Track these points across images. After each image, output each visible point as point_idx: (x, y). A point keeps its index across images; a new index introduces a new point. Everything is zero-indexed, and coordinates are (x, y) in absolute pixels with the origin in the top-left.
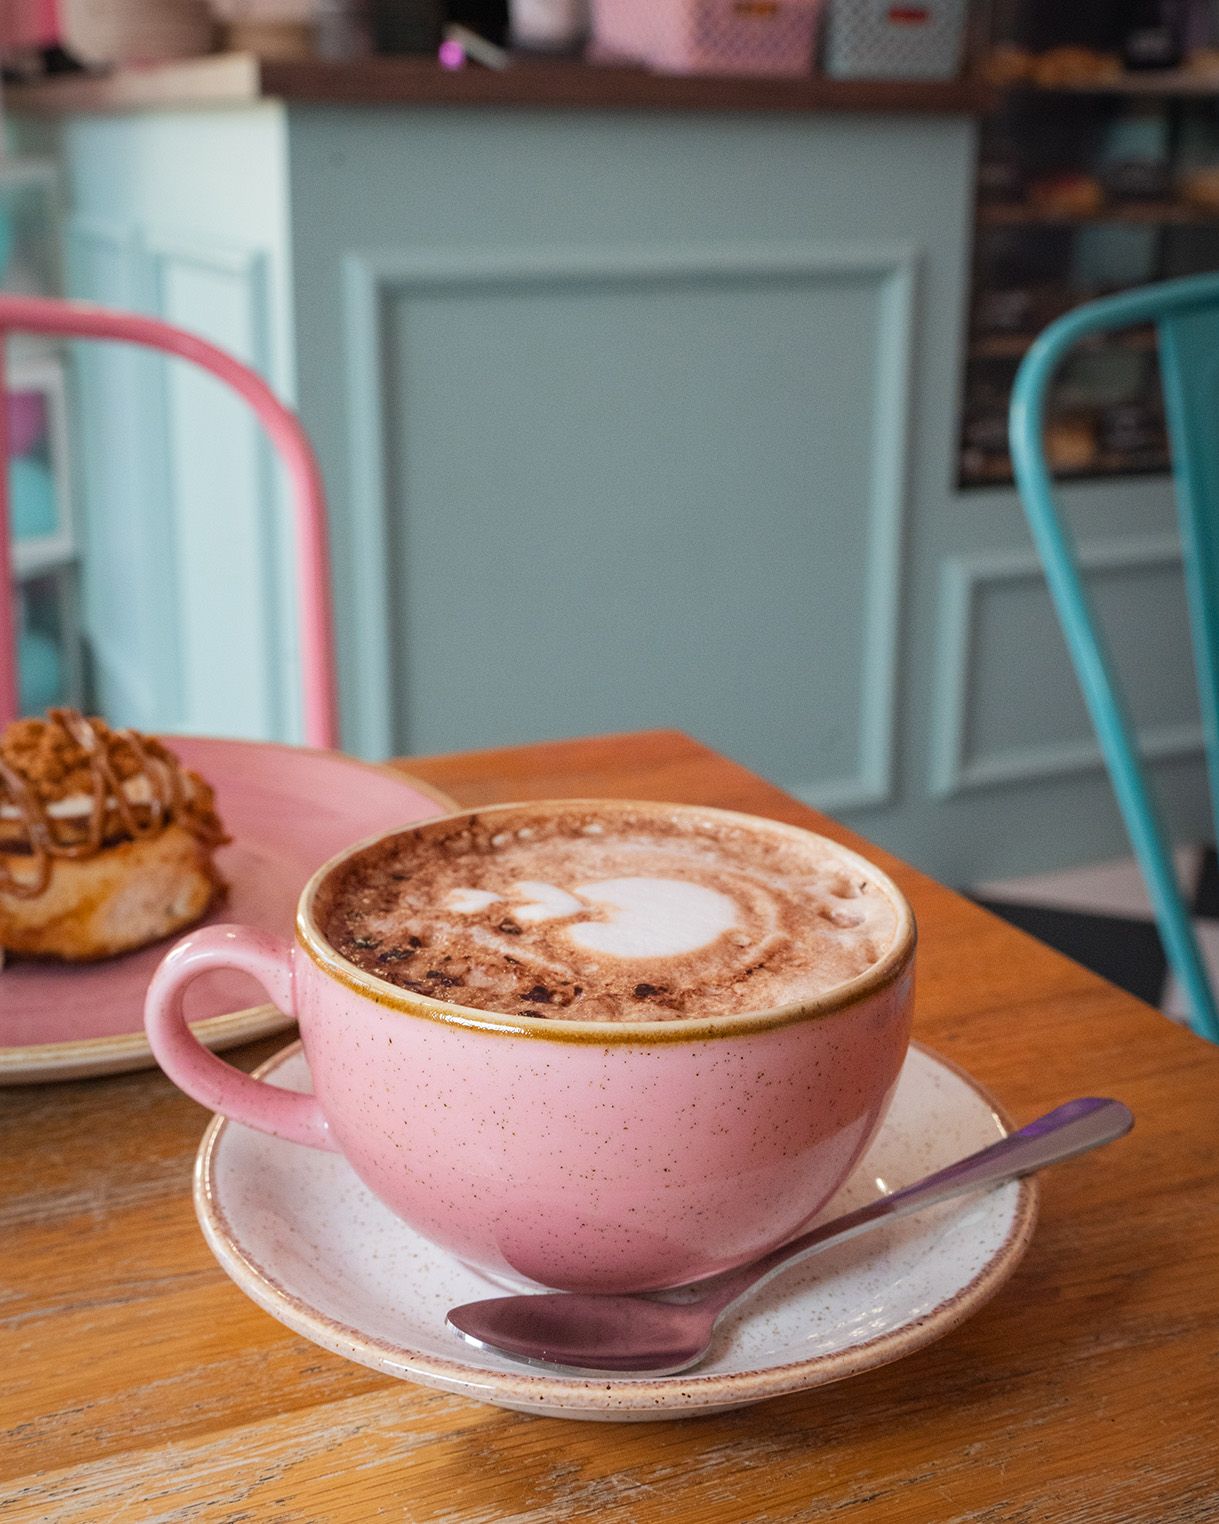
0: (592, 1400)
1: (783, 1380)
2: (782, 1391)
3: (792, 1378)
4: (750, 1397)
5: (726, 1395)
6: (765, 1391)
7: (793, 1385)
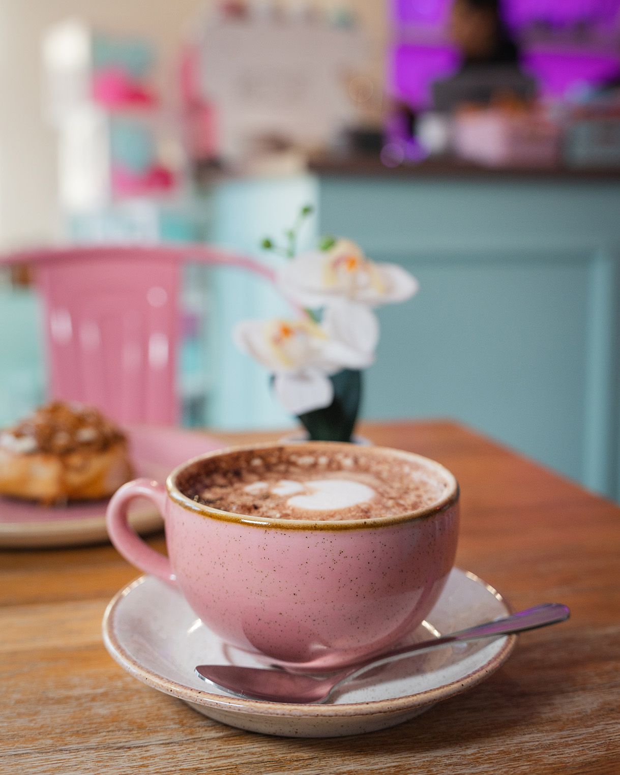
0: (190, 696)
1: (279, 709)
2: (277, 714)
3: (284, 709)
4: (261, 713)
5: (249, 709)
6: (269, 712)
7: (284, 713)
